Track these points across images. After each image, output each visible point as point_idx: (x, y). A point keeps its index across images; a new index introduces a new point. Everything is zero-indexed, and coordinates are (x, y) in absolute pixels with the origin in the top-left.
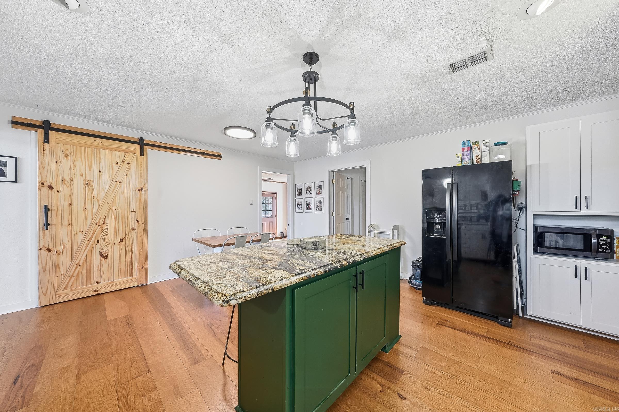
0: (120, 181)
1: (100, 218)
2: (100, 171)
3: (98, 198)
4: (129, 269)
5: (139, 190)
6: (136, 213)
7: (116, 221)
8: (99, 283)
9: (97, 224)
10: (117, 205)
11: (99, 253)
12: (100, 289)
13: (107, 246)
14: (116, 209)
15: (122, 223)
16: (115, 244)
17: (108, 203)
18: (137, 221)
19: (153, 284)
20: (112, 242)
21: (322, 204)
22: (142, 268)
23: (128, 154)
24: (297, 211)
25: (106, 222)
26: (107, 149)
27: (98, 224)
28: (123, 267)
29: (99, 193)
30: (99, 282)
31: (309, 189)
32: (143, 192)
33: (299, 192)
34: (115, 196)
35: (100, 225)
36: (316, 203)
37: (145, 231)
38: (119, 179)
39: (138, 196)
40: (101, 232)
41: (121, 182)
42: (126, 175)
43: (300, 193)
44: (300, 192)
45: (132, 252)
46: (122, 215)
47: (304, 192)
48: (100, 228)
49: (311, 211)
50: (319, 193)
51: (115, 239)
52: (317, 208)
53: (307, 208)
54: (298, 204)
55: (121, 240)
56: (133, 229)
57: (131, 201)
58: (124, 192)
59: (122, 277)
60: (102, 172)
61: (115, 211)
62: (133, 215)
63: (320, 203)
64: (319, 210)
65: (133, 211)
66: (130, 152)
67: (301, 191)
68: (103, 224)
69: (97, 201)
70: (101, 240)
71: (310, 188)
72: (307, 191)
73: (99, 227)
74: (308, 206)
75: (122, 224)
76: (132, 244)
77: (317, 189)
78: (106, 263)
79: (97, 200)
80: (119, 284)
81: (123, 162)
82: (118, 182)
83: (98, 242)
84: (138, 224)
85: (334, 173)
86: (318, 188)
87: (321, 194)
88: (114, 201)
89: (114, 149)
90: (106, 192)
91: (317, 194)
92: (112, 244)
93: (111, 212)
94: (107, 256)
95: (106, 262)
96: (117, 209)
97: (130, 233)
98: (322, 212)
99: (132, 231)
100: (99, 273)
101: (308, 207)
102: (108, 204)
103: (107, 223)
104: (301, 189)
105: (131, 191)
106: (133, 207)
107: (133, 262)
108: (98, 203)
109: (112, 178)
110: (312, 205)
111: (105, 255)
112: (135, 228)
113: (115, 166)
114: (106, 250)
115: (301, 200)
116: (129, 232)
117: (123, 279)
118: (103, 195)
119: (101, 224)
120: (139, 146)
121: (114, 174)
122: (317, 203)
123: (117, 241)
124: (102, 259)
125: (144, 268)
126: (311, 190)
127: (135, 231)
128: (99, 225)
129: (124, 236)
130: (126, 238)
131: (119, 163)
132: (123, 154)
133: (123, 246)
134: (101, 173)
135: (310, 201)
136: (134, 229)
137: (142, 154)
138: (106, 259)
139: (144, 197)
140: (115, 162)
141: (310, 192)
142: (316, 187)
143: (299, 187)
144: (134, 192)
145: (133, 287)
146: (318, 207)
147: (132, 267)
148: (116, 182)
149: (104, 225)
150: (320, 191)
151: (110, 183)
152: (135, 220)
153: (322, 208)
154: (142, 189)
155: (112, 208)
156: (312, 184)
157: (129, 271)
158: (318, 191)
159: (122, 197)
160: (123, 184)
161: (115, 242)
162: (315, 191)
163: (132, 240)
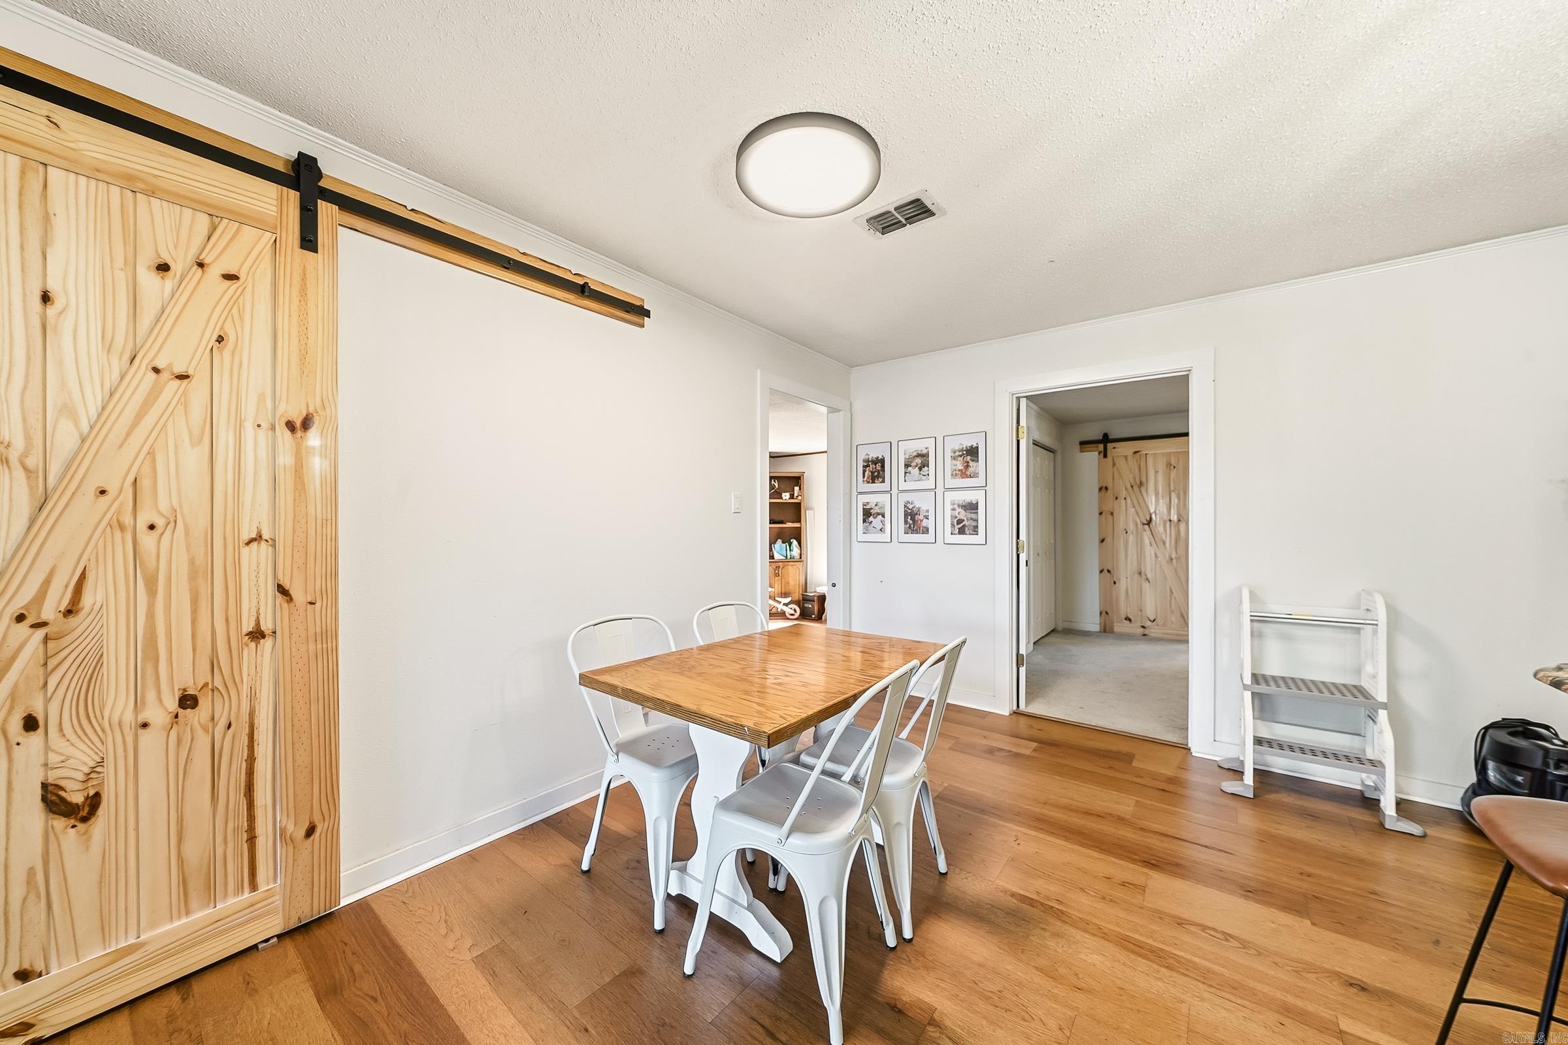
0: (179, 369)
1: (47, 582)
2: (46, 298)
3: (31, 462)
4: (235, 848)
5: (290, 426)
6: (274, 546)
7: (152, 591)
8: (40, 975)
9: (20, 618)
10: (164, 505)
11: (38, 792)
12: (45, 1009)
13: (99, 744)
14: (152, 527)
15: (195, 601)
16: (145, 725)
17: (103, 492)
18: (283, 591)
19: (362, 907)
20: (129, 716)
21: (977, 513)
22: (310, 831)
23: (226, 228)
24: (862, 537)
25: (87, 600)
26: (97, 173)
27: (30, 620)
28: (194, 850)
29: (40, 433)
30: (39, 966)
31: (921, 461)
32: (313, 439)
33: (873, 473)
34: (151, 454)
35: (43, 624)
36: (948, 507)
37: (328, 636)
38: (174, 358)
39: (286, 459)
40: (52, 664)
41: (187, 377)
42: (220, 339)
43: (879, 473)
44: (875, 470)
45: (251, 759)
46: (192, 562)
47: (895, 468)
48: (46, 639)
49: (929, 537)
50: (964, 473)
51: (151, 696)
52: (953, 525)
53: (910, 527)
54: (867, 513)
55: (188, 701)
56: (257, 635)
57: (248, 481)
58: (203, 433)
59: (193, 904)
60: (59, 302)
61: (148, 541)
62: (256, 559)
63: (972, 507)
64: (962, 531)
65: (259, 538)
66: (243, 219)
67: (883, 466)
68: (69, 612)
69: (19, 474)
70: (51, 712)
71: (924, 456)
72: (907, 466)
73: (40, 633)
74: (913, 519)
75: (194, 612)
76: (252, 715)
77: (954, 458)
78: (87, 848)
79: (25, 469)
80: (167, 953)
81: (201, 265)
82: (165, 375)
83: (30, 724)
84: (285, 605)
85: (1023, 402)
86: (961, 456)
87: (974, 475)
88: (145, 483)
89: (144, 181)
90: (85, 427)
91: (954, 476)
92: (127, 730)
93: (122, 548)
94: (94, 802)
95: (89, 839)
96: (160, 522)
97: (240, 657)
98: (980, 538)
99: (253, 645)
100: (37, 912)
101: (913, 521)
102: (103, 498)
103: (97, 608)
104: (882, 461)
105: (249, 431)
106: (257, 515)
107: (259, 813)
108: (32, 488)
109: (130, 345)
110: (932, 517)
111: (77, 798)
112: (267, 626)
113: (149, 280)
114: (87, 770)
115: (884, 499)
116: (235, 654)
117: (201, 915)
118: (65, 438)
119: (49, 612)
120: (293, 196)
121: (145, 322)
122: (954, 509)
123: (159, 710)
124: (60, 823)
125: (317, 835)
126: (925, 464)
127: (267, 643)
128: (37, 626)
129: (204, 676)
130: (218, 683)
131: (177, 268)
132: (203, 222)
133: (199, 731)
134: (51, 311)
135: (922, 503)
136: (263, 636)
137: (309, 241)
138: (85, 820)
139: (317, 465)
140: (146, 260)
141: (920, 469)
142: (949, 454)
143: (873, 455)
144: (263, 436)
145: (255, 947)
146: (960, 522)
147: (252, 840)
148: (156, 370)
149: (73, 621)
150: (967, 467)
151: (116, 375)
152: (271, 588)
153: (976, 527)
154: (306, 424)
155: (127, 519)
156: (930, 443)
157: (236, 867)
158: (960, 467)
159: (193, 459)
160: (198, 389)
161: (149, 714)
162: (944, 464)
163: (253, 697)
